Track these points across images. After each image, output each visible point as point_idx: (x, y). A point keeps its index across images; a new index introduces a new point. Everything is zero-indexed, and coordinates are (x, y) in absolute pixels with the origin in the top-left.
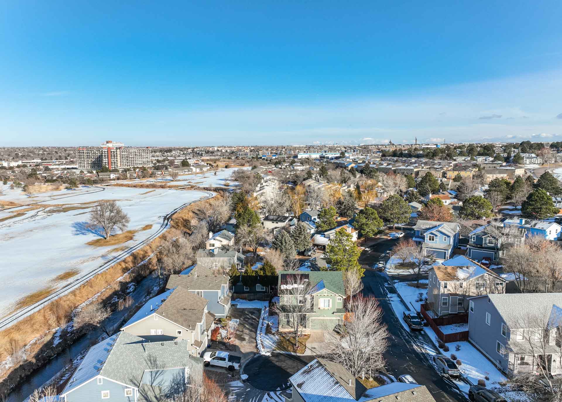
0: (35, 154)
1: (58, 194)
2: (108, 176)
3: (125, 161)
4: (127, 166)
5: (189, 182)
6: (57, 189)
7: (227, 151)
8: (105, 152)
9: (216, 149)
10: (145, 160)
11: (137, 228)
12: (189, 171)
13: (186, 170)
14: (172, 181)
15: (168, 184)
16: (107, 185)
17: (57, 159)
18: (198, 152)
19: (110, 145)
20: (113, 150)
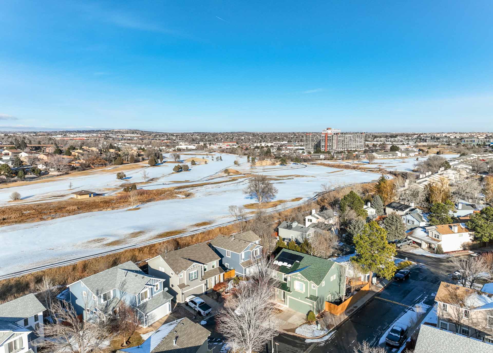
0: (288, 137)
1: (270, 168)
2: (318, 157)
3: (341, 145)
4: (343, 149)
5: (380, 166)
6: (274, 164)
7: (455, 137)
8: (323, 137)
9: (444, 135)
10: (358, 144)
11: (288, 199)
12: (393, 156)
13: (390, 155)
14: (369, 163)
15: (361, 166)
16: (312, 164)
17: (298, 142)
18: (422, 138)
19: (329, 132)
20: (329, 136)
